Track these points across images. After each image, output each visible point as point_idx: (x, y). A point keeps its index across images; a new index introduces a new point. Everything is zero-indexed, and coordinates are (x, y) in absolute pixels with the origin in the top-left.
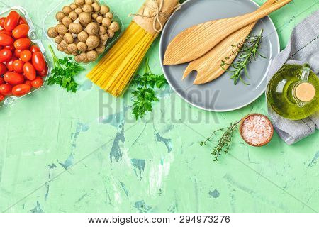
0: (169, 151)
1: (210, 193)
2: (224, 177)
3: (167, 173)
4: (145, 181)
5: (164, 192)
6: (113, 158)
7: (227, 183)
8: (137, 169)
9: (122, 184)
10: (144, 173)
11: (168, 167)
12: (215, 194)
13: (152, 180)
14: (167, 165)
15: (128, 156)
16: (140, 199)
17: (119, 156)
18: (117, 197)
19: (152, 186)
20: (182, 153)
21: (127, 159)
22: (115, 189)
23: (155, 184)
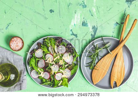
0: (71, 30)
1: (53, 11)
2: (47, 19)
3: (72, 20)
4: (82, 17)
5: (74, 12)
6: (96, 27)
7: (46, 16)
8: (85, 22)
9: (92, 15)
10: (83, 20)
11: (72, 23)
12: (51, 11)
13: (79, 17)
14: (72, 24)
15: (89, 28)
16: (84, 9)
17: (94, 28)
18: (94, 10)
19: (79, 15)
20: (66, 29)
21: (90, 26)
22: (95, 13)
23: (78, 16)
